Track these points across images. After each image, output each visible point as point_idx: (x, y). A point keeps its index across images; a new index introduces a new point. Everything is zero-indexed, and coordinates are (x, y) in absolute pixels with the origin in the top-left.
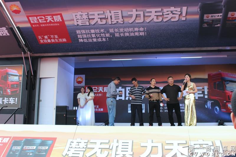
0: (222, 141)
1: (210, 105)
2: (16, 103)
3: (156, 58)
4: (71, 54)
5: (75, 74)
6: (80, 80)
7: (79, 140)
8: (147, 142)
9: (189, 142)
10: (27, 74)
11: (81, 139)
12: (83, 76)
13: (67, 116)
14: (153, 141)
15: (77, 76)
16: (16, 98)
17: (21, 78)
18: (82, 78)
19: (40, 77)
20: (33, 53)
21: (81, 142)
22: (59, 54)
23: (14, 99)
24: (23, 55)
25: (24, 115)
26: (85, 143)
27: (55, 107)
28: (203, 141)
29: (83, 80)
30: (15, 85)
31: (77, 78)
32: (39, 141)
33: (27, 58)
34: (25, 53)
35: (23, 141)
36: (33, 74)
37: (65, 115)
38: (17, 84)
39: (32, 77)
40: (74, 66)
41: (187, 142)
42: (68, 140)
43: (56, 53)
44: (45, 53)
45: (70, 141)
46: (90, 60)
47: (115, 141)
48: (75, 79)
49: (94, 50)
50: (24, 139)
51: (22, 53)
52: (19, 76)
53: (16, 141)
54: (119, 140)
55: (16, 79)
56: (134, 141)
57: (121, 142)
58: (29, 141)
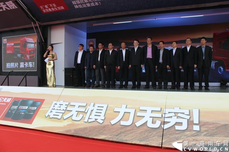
0: (201, 110)
1: (214, 65)
2: (34, 66)
3: (155, 19)
4: (72, 20)
5: (88, 38)
6: (91, 43)
7: (62, 102)
8: (121, 108)
9: (165, 109)
10: (39, 42)
11: (64, 102)
12: (94, 40)
13: (74, 77)
14: (127, 107)
15: (89, 40)
16: (34, 63)
17: (36, 45)
18: (93, 42)
19: (51, 43)
20: (41, 23)
21: (62, 105)
22: (63, 21)
23: (32, 63)
24: (33, 25)
25: (38, 77)
26: (66, 105)
27: (64, 69)
28: (180, 109)
29: (94, 43)
30: (32, 51)
31: (89, 42)
32: (31, 102)
33: (36, 28)
34: (35, 23)
35: (20, 102)
36: (43, 41)
37: (71, 76)
38: (33, 50)
39: (43, 44)
40: (86, 32)
41: (162, 109)
42: (53, 102)
43: (60, 21)
44: (50, 21)
45: (55, 102)
46: (94, 25)
47: (92, 104)
48: (88, 43)
49: (91, 15)
50: (21, 100)
51: (32, 23)
52: (35, 43)
53: (16, 102)
54: (96, 104)
55: (32, 46)
56: (109, 106)
57: (97, 105)
58: (24, 102)
